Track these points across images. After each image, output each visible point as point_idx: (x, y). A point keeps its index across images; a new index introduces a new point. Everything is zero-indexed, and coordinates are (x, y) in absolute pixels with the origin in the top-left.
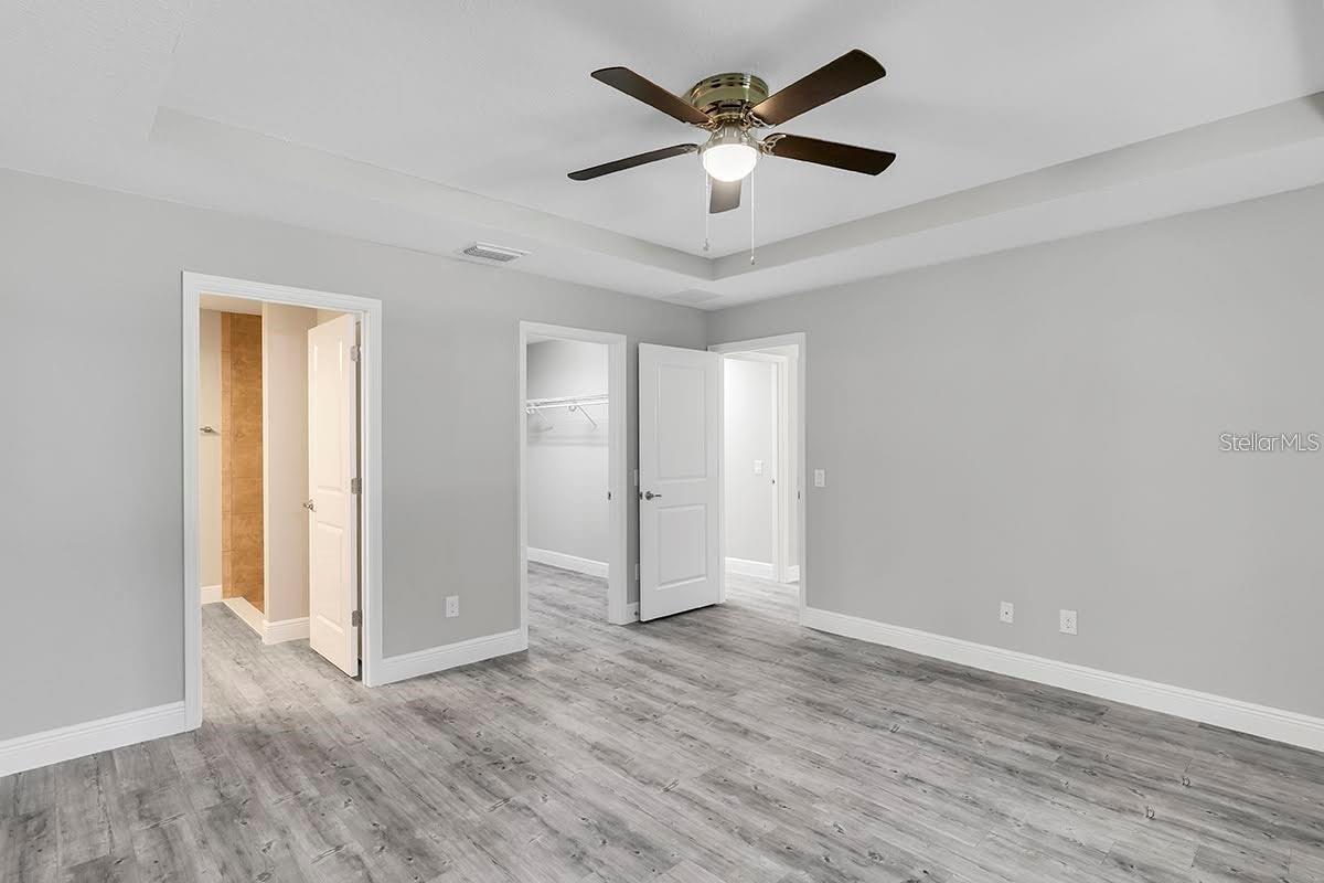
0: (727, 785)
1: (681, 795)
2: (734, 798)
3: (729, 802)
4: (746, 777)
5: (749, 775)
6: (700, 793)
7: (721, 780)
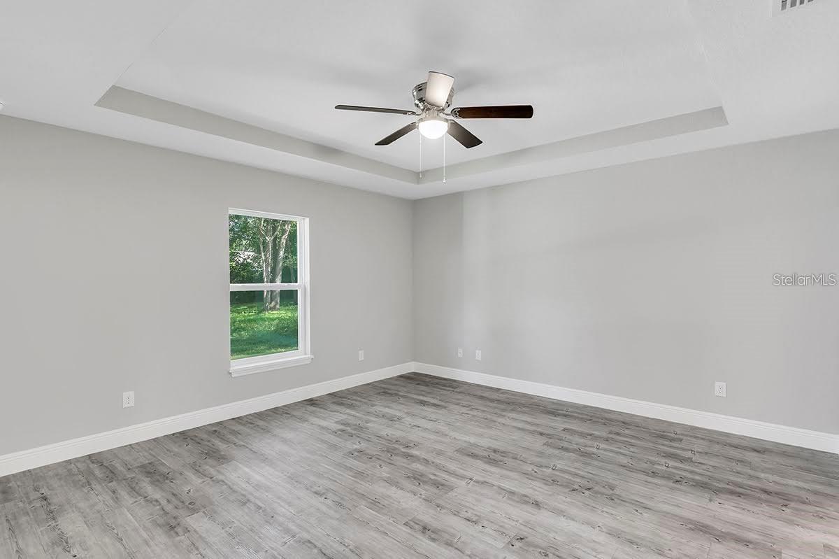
0: (437, 484)
1: (462, 477)
2: (433, 477)
3: (435, 475)
4: (425, 491)
5: (423, 492)
6: (453, 479)
7: (440, 487)
